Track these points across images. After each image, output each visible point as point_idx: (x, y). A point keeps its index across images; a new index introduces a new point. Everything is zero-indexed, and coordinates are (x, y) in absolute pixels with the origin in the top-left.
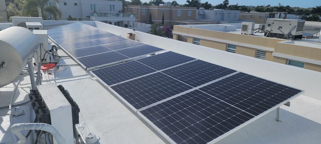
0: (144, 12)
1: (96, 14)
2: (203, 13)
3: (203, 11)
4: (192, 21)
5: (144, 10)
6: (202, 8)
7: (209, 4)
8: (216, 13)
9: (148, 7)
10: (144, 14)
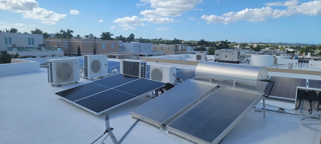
0: (65, 44)
1: (16, 48)
2: (123, 46)
3: (122, 44)
4: (118, 53)
5: (65, 43)
6: (120, 41)
7: (124, 38)
8: (135, 46)
9: (70, 40)
10: (66, 48)
